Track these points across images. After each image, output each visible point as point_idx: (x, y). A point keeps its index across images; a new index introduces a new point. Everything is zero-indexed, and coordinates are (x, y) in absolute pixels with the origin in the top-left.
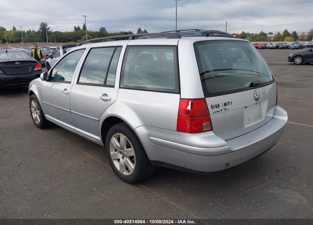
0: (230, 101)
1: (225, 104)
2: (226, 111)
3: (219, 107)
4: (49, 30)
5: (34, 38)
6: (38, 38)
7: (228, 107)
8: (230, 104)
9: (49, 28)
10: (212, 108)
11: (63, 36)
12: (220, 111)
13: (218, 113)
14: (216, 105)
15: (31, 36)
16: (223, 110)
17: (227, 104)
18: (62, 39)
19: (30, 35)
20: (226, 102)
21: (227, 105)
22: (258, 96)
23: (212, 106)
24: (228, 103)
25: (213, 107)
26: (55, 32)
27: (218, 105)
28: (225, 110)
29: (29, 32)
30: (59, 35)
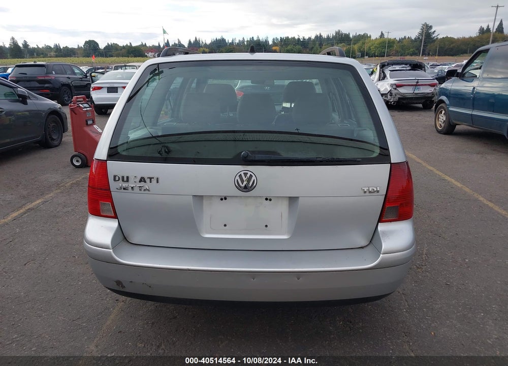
0: (155, 177)
1: (142, 180)
2: (142, 192)
3: (128, 181)
4: (434, 36)
5: (407, 49)
6: (412, 50)
7: (146, 186)
8: (154, 181)
9: (435, 31)
10: (115, 180)
11: (454, 44)
12: (130, 188)
13: (126, 191)
14: (123, 177)
15: (403, 47)
16: (137, 190)
17: (148, 181)
18: (452, 49)
19: (402, 44)
20: (146, 176)
21: (145, 182)
22: (245, 183)
23: (115, 177)
24: (151, 179)
25: (117, 179)
26: (443, 38)
27: (128, 177)
28: (140, 190)
29: (401, 40)
30: (447, 43)
